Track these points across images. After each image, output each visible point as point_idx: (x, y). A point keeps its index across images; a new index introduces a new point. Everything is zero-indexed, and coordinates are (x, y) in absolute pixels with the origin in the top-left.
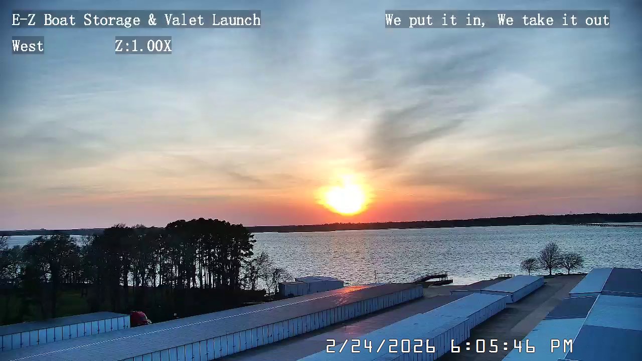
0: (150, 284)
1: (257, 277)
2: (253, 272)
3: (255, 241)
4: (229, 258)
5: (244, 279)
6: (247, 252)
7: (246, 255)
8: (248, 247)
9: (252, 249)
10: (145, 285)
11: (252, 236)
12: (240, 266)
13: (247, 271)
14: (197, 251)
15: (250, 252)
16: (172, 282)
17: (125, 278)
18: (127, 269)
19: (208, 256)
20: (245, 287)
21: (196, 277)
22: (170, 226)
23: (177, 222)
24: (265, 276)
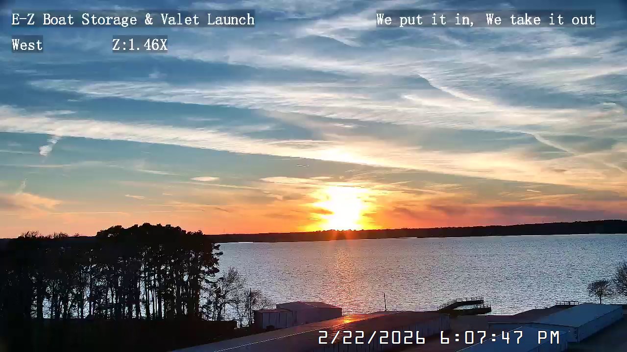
0: (75, 314)
1: (225, 303)
2: (220, 296)
3: (221, 254)
4: (186, 278)
5: (207, 306)
6: (210, 268)
7: (208, 273)
8: (211, 261)
9: (217, 263)
10: (68, 315)
11: (217, 248)
12: (200, 287)
13: (211, 295)
14: (143, 267)
15: (213, 268)
16: (106, 312)
17: (40, 306)
18: (42, 295)
19: (156, 275)
20: (207, 316)
21: (141, 303)
22: (102, 235)
23: (111, 230)
24: (236, 301)
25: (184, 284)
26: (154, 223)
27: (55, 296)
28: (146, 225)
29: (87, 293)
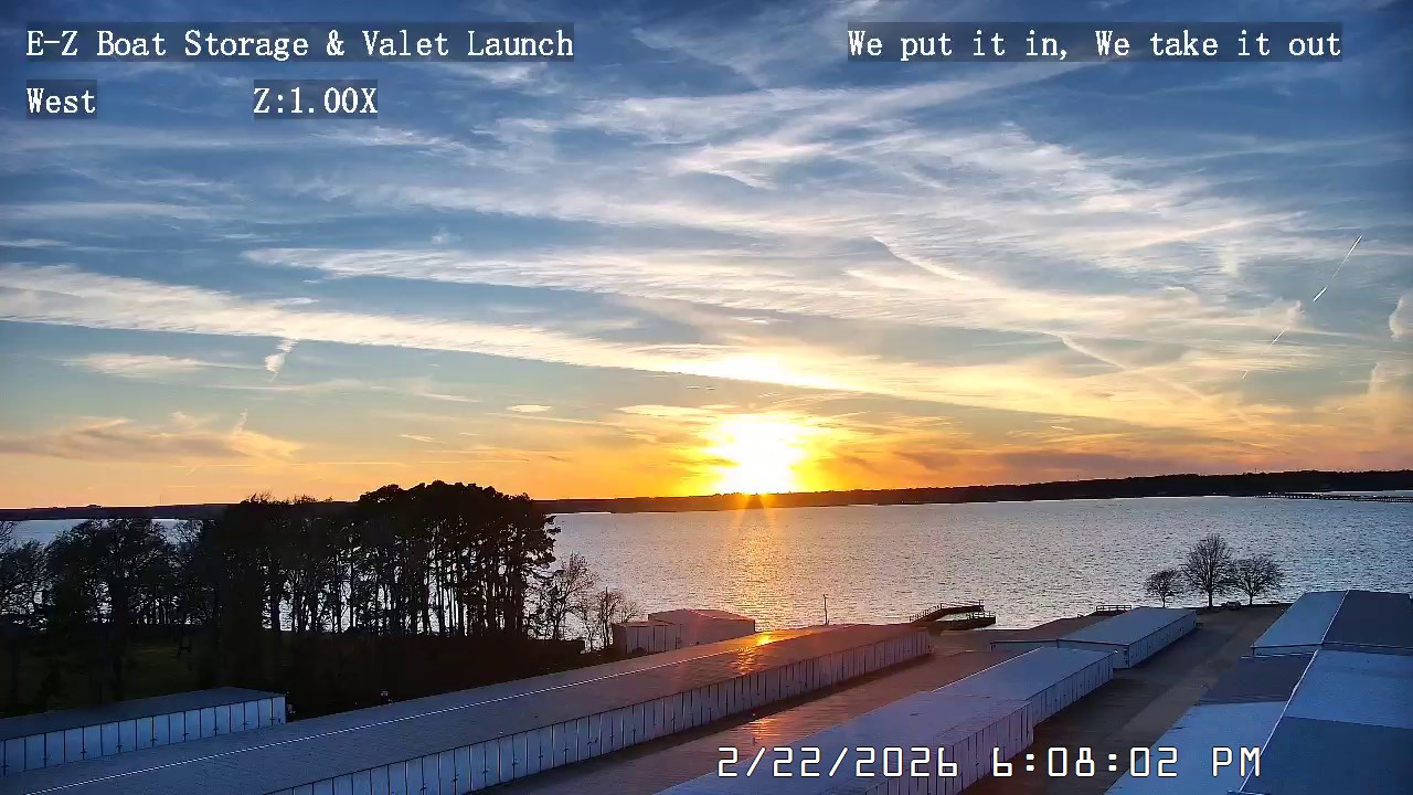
0: (329, 627)
1: (565, 611)
2: (556, 600)
3: (558, 530)
4: (502, 571)
5: (536, 616)
6: (542, 555)
7: (538, 563)
8: (542, 543)
9: (552, 548)
10: (318, 628)
12: (525, 586)
13: (542, 598)
14: (432, 554)
15: (546, 554)
16: (377, 623)
17: (275, 613)
18: (279, 593)
19: (455, 565)
20: (537, 633)
21: (430, 611)
22: (368, 499)
23: (383, 491)
24: (583, 609)
25: (498, 580)
26: (450, 481)
27: (297, 598)
28: (439, 484)
29: (346, 590)
